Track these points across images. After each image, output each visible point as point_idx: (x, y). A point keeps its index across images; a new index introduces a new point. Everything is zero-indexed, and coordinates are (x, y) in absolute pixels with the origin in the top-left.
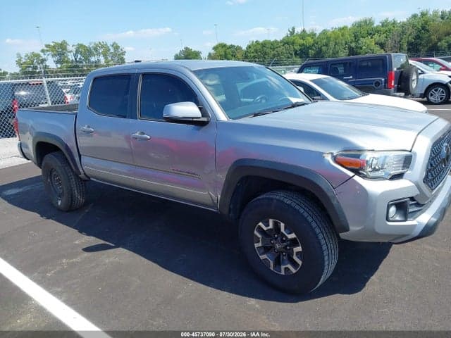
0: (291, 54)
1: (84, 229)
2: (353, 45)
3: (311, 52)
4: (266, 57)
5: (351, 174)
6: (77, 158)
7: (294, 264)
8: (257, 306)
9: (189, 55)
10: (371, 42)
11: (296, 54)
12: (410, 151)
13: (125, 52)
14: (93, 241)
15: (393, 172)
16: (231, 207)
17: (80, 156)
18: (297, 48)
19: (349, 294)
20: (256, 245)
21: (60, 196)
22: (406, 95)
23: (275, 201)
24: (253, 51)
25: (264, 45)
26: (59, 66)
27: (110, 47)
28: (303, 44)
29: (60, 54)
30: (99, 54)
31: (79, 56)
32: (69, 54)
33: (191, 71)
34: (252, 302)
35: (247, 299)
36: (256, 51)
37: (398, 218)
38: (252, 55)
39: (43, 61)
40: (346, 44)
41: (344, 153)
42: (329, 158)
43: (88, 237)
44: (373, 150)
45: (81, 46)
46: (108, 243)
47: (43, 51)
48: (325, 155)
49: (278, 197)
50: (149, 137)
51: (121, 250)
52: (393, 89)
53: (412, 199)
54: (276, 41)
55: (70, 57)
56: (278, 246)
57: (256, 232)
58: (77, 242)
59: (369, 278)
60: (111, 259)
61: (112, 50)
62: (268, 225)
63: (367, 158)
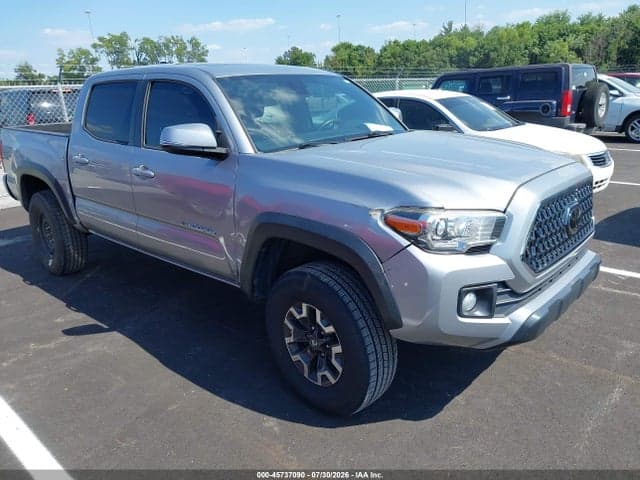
0: (444, 62)
1: (74, 302)
2: (536, 50)
3: (473, 60)
4: (408, 64)
5: (405, 242)
6: (70, 201)
7: (333, 371)
8: (276, 429)
9: (297, 58)
10: (563, 46)
11: (451, 62)
12: (504, 212)
13: (207, 51)
14: (81, 319)
15: (472, 243)
16: (255, 282)
17: (74, 197)
18: (453, 52)
19: (415, 420)
20: (288, 340)
21: (52, 253)
22: (587, 127)
23: (309, 277)
24: (389, 55)
25: (407, 46)
26: (115, 68)
27: (188, 45)
28: (461, 48)
29: (117, 52)
30: (171, 53)
31: (144, 55)
32: (130, 52)
33: (213, 79)
34: (271, 423)
35: (266, 417)
36: (394, 55)
37: (478, 313)
38: (389, 60)
39: (94, 61)
40: (526, 48)
41: (400, 210)
42: (377, 217)
43: (77, 313)
44: (443, 208)
45: (147, 41)
46: (100, 324)
47: (94, 46)
48: (372, 213)
49: (313, 272)
50: (153, 174)
51: (116, 335)
52: (568, 117)
53: (503, 284)
54: (424, 42)
55: (130, 56)
56: (314, 343)
57: (286, 321)
58: (59, 320)
59: (452, 398)
60: (96, 348)
61: (189, 49)
62: (300, 313)
63: (430, 220)
